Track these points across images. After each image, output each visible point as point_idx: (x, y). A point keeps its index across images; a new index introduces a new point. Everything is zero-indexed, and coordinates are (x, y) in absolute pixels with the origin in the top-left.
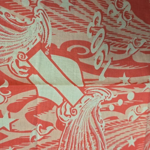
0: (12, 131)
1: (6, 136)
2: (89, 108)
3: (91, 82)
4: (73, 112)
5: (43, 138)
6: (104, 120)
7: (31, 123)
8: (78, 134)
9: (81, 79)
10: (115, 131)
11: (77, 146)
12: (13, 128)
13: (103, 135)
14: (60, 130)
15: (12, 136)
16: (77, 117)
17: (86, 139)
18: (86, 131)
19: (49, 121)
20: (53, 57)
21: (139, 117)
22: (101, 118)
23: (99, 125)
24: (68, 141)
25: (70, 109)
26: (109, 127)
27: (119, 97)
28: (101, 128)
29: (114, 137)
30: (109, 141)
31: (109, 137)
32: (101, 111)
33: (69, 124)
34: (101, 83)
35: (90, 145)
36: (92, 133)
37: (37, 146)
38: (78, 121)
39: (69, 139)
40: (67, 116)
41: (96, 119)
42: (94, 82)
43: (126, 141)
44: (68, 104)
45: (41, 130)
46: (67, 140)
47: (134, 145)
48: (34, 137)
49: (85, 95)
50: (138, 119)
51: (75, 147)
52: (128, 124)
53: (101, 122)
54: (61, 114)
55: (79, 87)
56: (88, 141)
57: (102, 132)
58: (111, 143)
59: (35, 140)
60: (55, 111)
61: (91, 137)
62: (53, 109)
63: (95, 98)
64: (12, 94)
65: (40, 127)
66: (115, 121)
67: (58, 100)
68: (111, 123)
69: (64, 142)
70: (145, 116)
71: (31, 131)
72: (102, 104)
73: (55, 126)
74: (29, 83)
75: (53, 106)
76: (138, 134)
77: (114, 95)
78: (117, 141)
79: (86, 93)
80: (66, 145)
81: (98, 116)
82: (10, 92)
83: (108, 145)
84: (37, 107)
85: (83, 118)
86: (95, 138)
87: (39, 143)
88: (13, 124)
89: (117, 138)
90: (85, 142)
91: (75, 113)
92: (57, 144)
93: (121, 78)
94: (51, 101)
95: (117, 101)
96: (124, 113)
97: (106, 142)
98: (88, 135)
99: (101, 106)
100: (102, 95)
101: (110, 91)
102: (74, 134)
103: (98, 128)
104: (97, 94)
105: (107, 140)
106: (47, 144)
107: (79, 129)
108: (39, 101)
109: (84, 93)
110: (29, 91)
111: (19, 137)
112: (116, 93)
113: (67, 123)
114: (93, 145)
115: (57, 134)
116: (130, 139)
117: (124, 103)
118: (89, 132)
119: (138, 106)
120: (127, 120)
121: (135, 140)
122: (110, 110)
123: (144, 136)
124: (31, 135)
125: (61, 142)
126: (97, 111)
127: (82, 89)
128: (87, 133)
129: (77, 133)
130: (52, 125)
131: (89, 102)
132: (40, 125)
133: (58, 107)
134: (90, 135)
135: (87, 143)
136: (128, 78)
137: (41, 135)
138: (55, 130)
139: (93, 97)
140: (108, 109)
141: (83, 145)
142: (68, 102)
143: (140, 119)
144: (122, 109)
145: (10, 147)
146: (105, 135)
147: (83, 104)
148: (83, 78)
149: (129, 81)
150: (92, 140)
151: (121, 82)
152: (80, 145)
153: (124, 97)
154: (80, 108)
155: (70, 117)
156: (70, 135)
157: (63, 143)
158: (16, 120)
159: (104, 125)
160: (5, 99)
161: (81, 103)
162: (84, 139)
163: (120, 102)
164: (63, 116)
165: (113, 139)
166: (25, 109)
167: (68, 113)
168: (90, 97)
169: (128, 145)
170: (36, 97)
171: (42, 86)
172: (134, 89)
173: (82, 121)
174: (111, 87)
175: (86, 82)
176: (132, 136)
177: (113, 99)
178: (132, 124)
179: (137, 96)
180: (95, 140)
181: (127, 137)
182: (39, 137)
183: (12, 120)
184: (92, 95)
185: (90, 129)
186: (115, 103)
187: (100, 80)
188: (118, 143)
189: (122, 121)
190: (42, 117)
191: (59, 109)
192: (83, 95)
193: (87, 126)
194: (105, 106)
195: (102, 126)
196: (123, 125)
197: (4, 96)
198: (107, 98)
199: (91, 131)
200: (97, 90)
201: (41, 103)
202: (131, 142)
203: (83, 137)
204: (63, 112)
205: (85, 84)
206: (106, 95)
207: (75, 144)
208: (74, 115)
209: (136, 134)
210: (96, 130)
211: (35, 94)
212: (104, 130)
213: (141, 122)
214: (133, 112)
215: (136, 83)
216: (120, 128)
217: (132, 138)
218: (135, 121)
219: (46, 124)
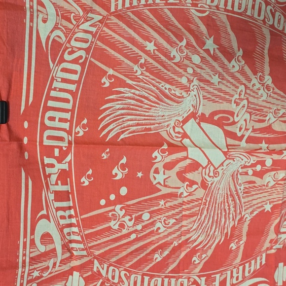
0: (165, 186)
1: (160, 190)
2: (230, 172)
3: (233, 147)
4: (216, 173)
5: (189, 195)
6: (243, 183)
7: (181, 181)
8: (219, 195)
9: (225, 145)
10: (253, 195)
11: (217, 205)
12: (166, 184)
13: (241, 198)
14: (204, 189)
15: (165, 191)
16: (219, 178)
17: (226, 200)
18: (226, 192)
19: (195, 180)
20: (203, 124)
21: (276, 184)
22: (240, 182)
23: (238, 187)
24: (210, 201)
25: (214, 171)
26: (247, 190)
27: (258, 163)
28: (240, 191)
29: (251, 201)
30: (247, 204)
31: (246, 200)
32: (241, 174)
33: (212, 184)
34: (243, 148)
35: (229, 206)
36: (232, 195)
37: (184, 202)
38: (220, 182)
39: (210, 198)
40: (210, 177)
41: (236, 182)
42: (236, 147)
43: (262, 206)
44: (212, 167)
45: (188, 187)
46: (208, 199)
47: (270, 211)
48: (182, 193)
49: (227, 159)
50: (275, 185)
51: (215, 207)
52: (265, 189)
53: (240, 185)
54: (206, 175)
55: (222, 152)
56: (228, 202)
57: (241, 195)
58: (248, 206)
59: (182, 196)
60: (201, 172)
61: (230, 199)
62: (199, 170)
63: (236, 162)
64: (168, 155)
65: (187, 185)
66: (253, 185)
67: (204, 162)
68: (249, 187)
69: (207, 201)
70: (282, 182)
71: (179, 188)
72: (242, 168)
73: (199, 185)
74: (183, 146)
75: (199, 167)
76: (275, 200)
77: (253, 160)
78: (254, 205)
79: (228, 157)
80: (207, 204)
81: (238, 179)
82: (167, 153)
83: (245, 208)
84: (186, 167)
85: (224, 180)
86: (234, 200)
87: (185, 200)
88: (166, 180)
89: (255, 202)
90: (224, 202)
91: (217, 175)
92: (200, 202)
93: (260, 145)
94: (198, 163)
95: (256, 167)
96: (262, 178)
97: (243, 205)
98: (227, 197)
99: (241, 170)
100: (242, 160)
101: (250, 156)
102: (215, 194)
103: (236, 191)
104: (238, 158)
105: (245, 203)
106: (192, 201)
107: (220, 190)
108: (188, 162)
109: (226, 157)
110: (181, 153)
111: (170, 192)
112: (255, 158)
113: (210, 183)
114: (231, 207)
115: (200, 193)
116: (266, 204)
117: (262, 168)
118: (229, 194)
119: (275, 172)
120: (264, 185)
121: (271, 206)
122: (248, 175)
123: (281, 202)
124: (180, 191)
125: (204, 201)
126: (237, 174)
127: (225, 153)
128: (227, 194)
129: (217, 194)
130: (197, 184)
131: (230, 166)
132: (187, 183)
133: (203, 168)
134: (229, 196)
135: (227, 204)
136: (267, 145)
137: (187, 192)
138: (199, 189)
139: (234, 161)
140: (246, 174)
141: (223, 205)
142: (212, 165)
143: (277, 185)
144: (260, 175)
145: (162, 200)
146: (243, 198)
147: (224, 167)
148: (226, 143)
149: (267, 147)
150: (231, 202)
151: (261, 149)
152: (220, 205)
153: (262, 163)
154: (222, 171)
155: (213, 178)
156: (212, 195)
157: (205, 201)
158: (169, 177)
159: (242, 188)
160: (162, 158)
161: (223, 166)
162: (224, 199)
163: (259, 168)
164: (207, 177)
165: (251, 202)
166: (177, 169)
167: (211, 174)
168: (231, 161)
169: (265, 209)
170: (186, 158)
171: (193, 149)
172: (272, 155)
173: (223, 182)
174: (251, 152)
175: (229, 147)
176: (268, 202)
177: (252, 164)
178: (269, 190)
179: (275, 162)
180: (233, 202)
181: (264, 201)
182: (185, 194)
183: (166, 176)
184: (233, 159)
185: (230, 191)
186: (254, 168)
187: (242, 146)
188: (255, 207)
189: (259, 186)
190: (189, 176)
191: (204, 170)
192: (225, 159)
193: (227, 188)
194: (245, 170)
195: (240, 189)
196: (260, 189)
197: (162, 156)
198: (247, 163)
199: (231, 193)
200: (239, 155)
201: (190, 164)
202: (268, 207)
203: (223, 198)
204: (207, 173)
205: (228, 149)
206: (246, 160)
207: (216, 204)
208: (216, 177)
209: (272, 200)
210: (235, 193)
211: (186, 156)
212: (242, 193)
213: (278, 188)
214: (270, 177)
215: (274, 150)
216: (258, 192)
217: (268, 203)
218: (272, 187)
219: (192, 183)
